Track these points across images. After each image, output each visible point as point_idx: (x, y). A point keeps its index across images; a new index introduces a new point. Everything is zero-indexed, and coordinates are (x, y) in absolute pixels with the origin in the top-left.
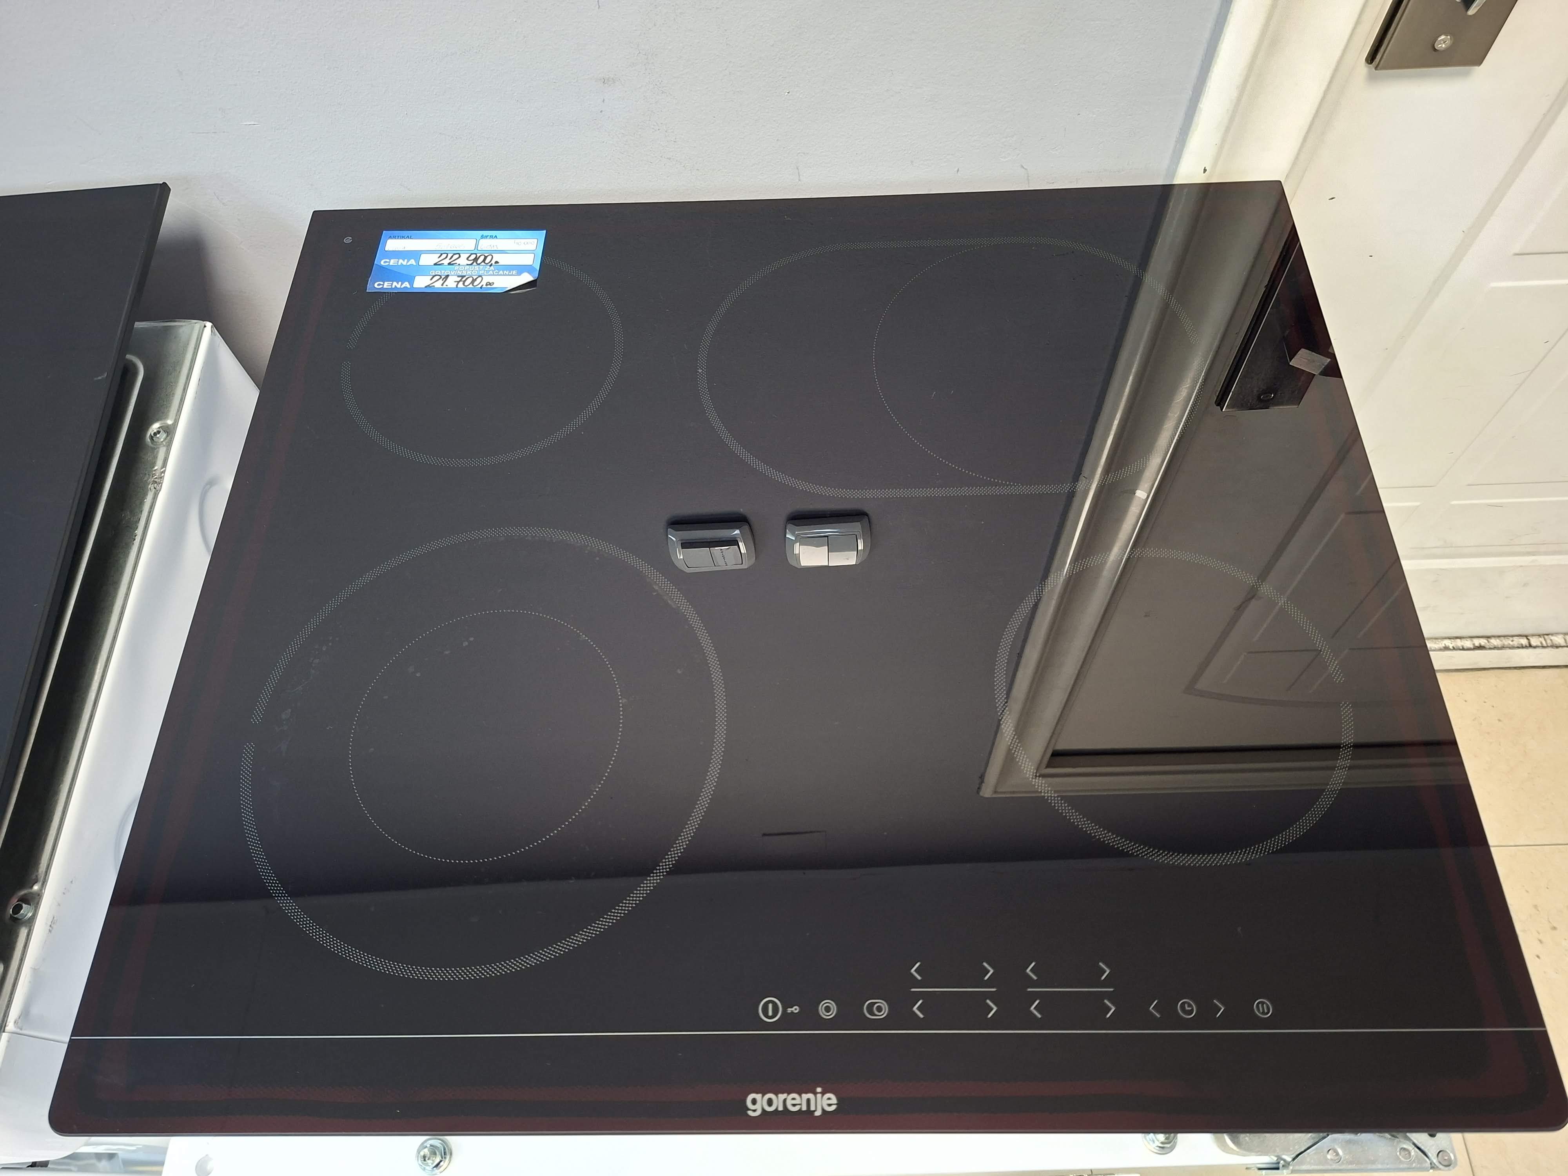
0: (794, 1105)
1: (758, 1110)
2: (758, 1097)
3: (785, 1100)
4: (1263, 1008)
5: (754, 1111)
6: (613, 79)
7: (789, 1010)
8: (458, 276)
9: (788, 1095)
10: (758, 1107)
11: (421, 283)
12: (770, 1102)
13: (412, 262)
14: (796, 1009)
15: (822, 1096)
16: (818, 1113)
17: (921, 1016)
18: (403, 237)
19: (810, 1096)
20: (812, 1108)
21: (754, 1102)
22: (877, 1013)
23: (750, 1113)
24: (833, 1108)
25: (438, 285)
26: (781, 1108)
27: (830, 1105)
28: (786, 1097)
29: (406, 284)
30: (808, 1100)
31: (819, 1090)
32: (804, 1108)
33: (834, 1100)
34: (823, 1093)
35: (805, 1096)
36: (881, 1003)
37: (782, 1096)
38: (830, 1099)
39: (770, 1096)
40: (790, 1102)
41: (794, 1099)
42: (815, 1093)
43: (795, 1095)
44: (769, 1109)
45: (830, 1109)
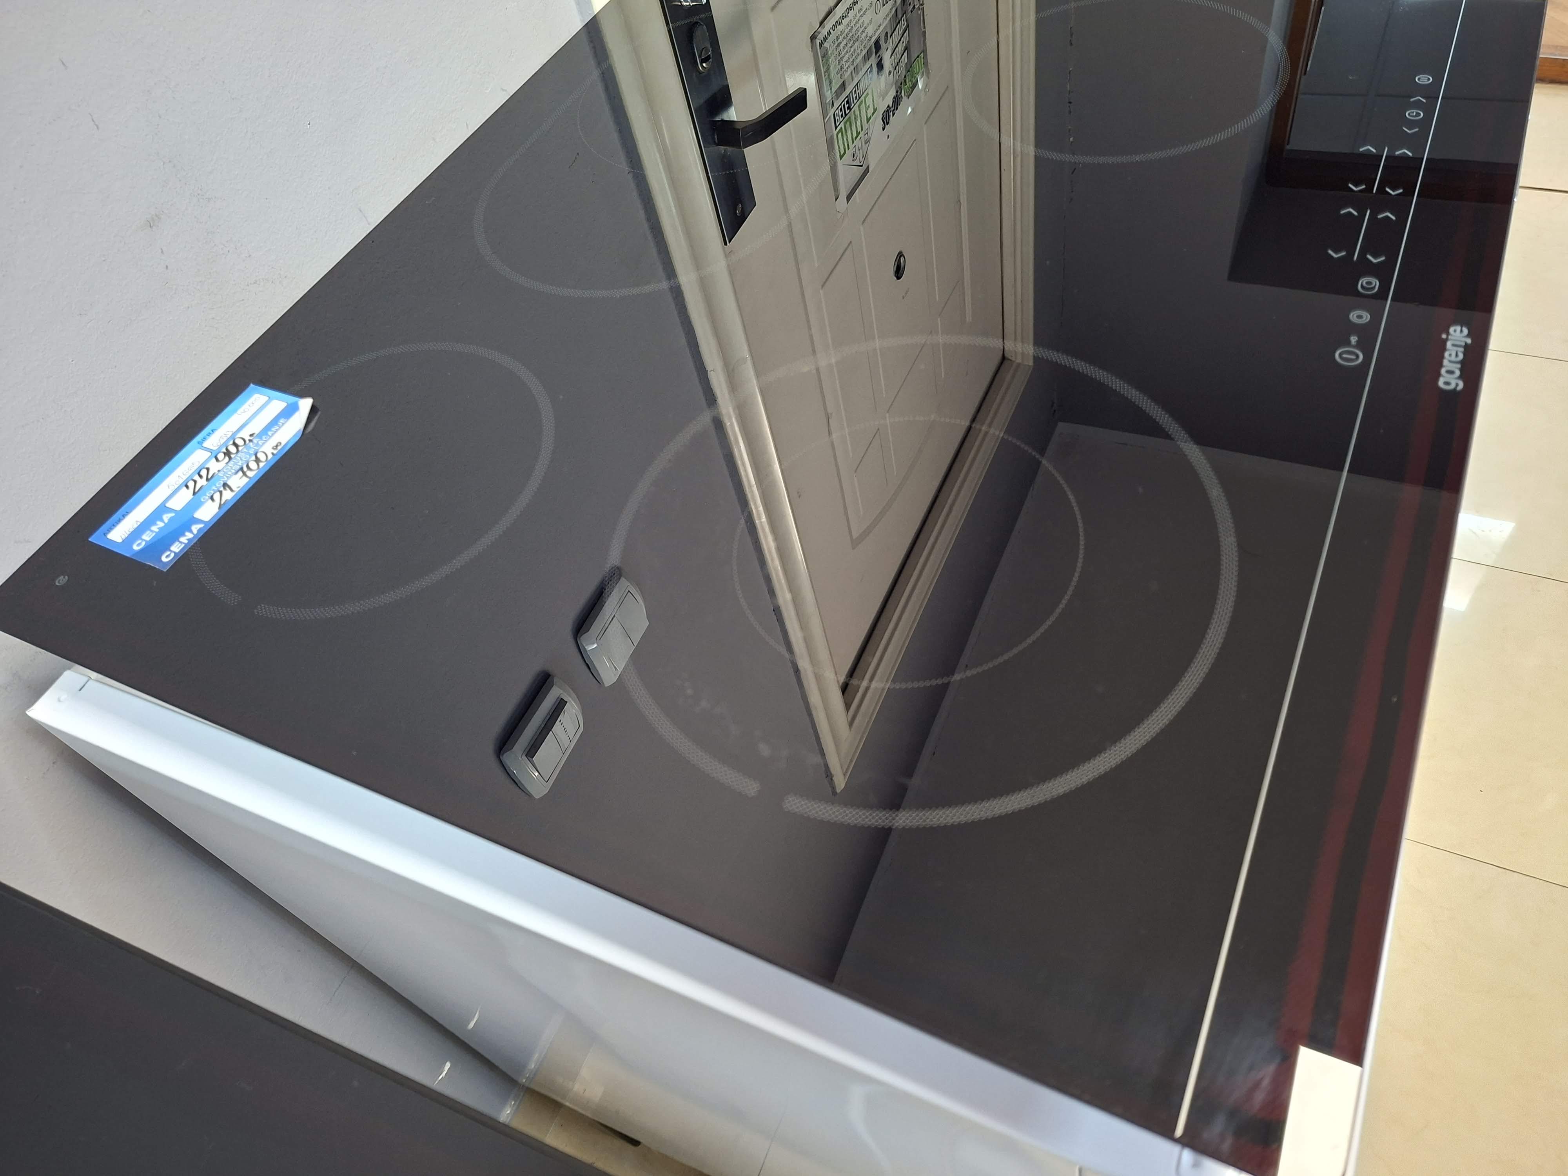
0: (1457, 355)
1: (1457, 382)
2: (1442, 380)
3: (1450, 361)
4: (1424, 79)
6: (156, 216)
7: (1353, 343)
8: (237, 472)
9: (1445, 359)
10: (1453, 381)
11: (208, 512)
12: (1451, 372)
13: (166, 517)
14: (1353, 338)
15: (1451, 335)
16: (1469, 341)
17: (1383, 258)
18: (119, 521)
19: (1449, 344)
21: (1447, 383)
23: (1459, 387)
25: (228, 495)
26: (1459, 366)
27: (1461, 331)
29: (195, 528)
30: (1454, 345)
31: (1444, 336)
35: (1448, 347)
36: (1363, 281)
37: (1445, 362)
38: (1455, 331)
39: (1443, 371)
40: (1453, 358)
41: (1450, 355)
42: (1447, 339)
43: (1446, 354)
44: (1458, 373)
45: (1465, 331)
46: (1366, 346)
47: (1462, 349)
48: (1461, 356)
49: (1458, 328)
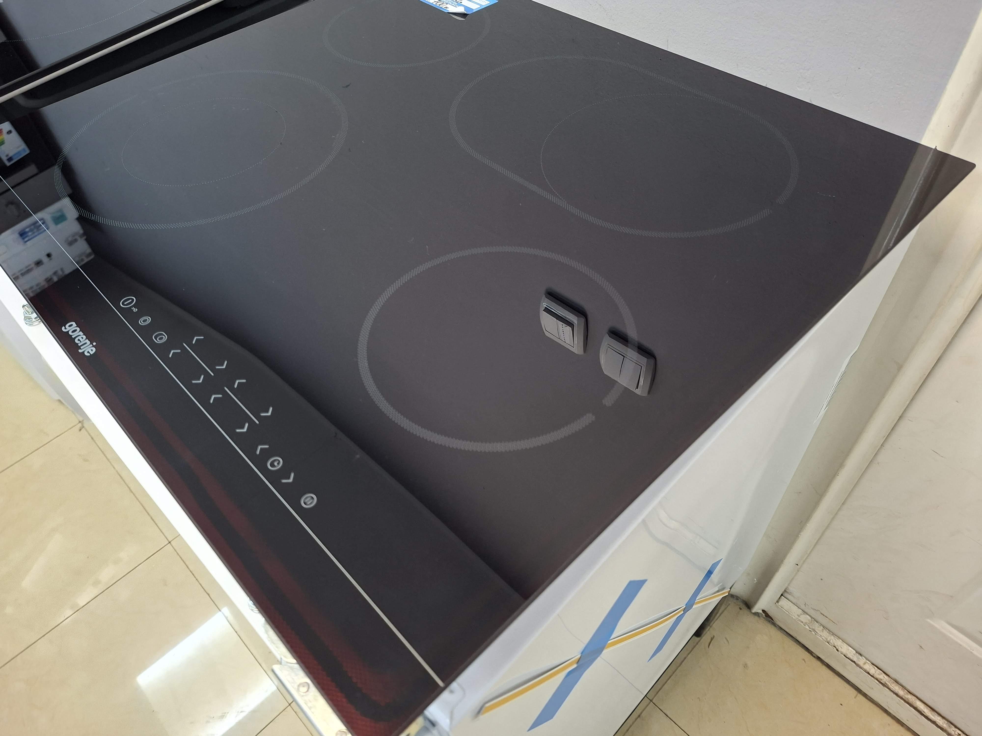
0: (79, 340)
1: (67, 330)
2: (75, 325)
3: (79, 335)
5: (65, 328)
7: (133, 308)
9: (83, 335)
10: (69, 329)
12: (75, 331)
14: (135, 310)
15: (92, 347)
16: (80, 351)
17: (170, 356)
19: (88, 342)
20: (82, 348)
21: (71, 326)
22: (158, 339)
23: (63, 328)
26: (73, 337)
28: (81, 335)
30: (85, 343)
31: (95, 344)
35: (87, 341)
36: (165, 338)
37: (81, 333)
38: (92, 350)
39: (78, 329)
40: (80, 338)
41: (82, 338)
42: (91, 343)
43: (84, 337)
44: (70, 333)
45: (86, 354)
46: (126, 312)
47: (79, 345)
48: (76, 341)
49: (92, 353)
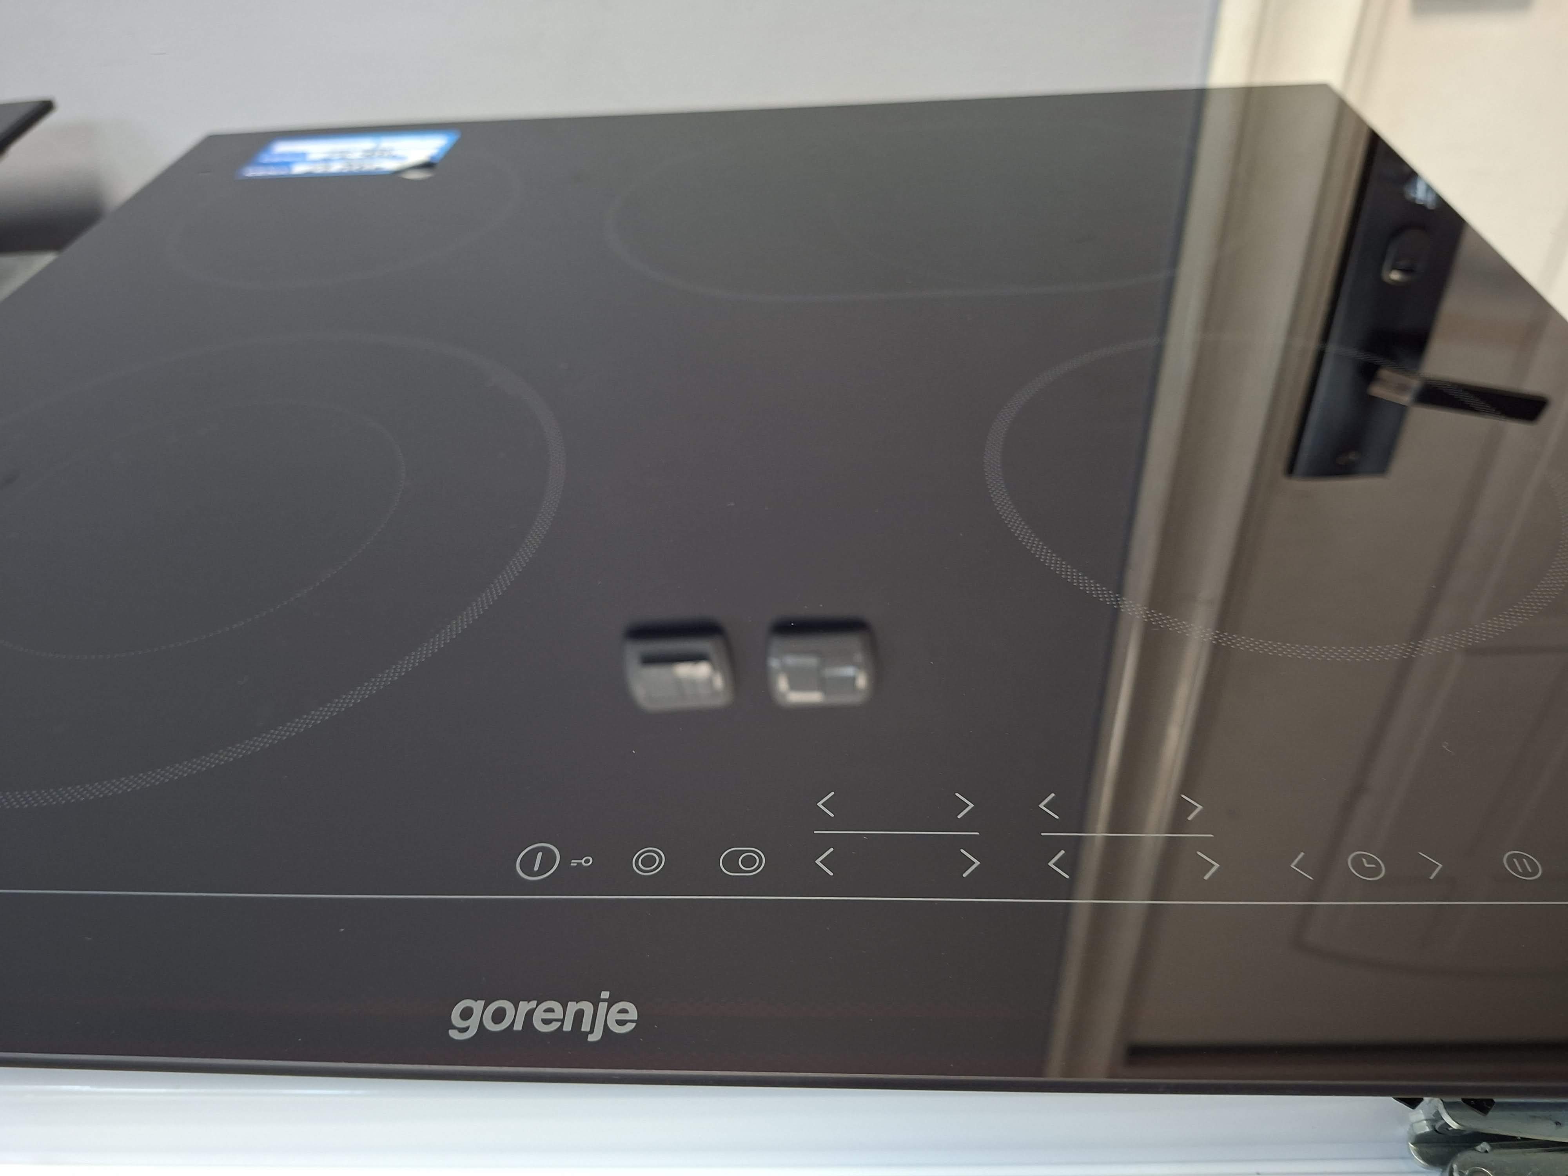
0: (546, 1022)
1: (470, 1030)
2: (477, 1006)
3: (530, 1014)
5: (463, 1031)
7: (574, 862)
9: (538, 1005)
10: (473, 1024)
14: (587, 861)
15: (609, 1006)
16: (594, 1039)
19: (587, 1006)
20: (585, 1027)
22: (743, 868)
23: (454, 1034)
24: (630, 1027)
26: (518, 1028)
27: (621, 1023)
28: (533, 1008)
30: (579, 1015)
31: (605, 995)
32: (568, 1027)
33: (633, 1014)
34: (611, 1003)
35: (574, 1006)
